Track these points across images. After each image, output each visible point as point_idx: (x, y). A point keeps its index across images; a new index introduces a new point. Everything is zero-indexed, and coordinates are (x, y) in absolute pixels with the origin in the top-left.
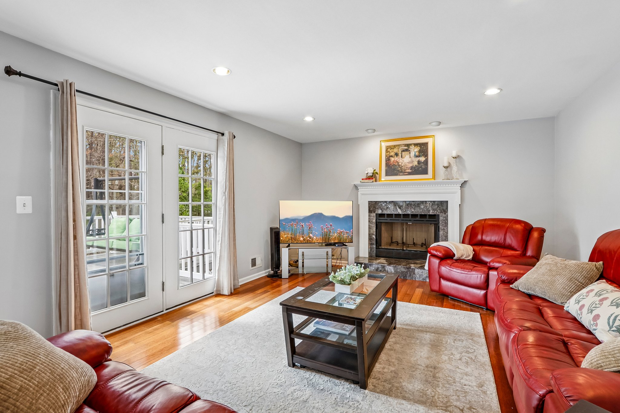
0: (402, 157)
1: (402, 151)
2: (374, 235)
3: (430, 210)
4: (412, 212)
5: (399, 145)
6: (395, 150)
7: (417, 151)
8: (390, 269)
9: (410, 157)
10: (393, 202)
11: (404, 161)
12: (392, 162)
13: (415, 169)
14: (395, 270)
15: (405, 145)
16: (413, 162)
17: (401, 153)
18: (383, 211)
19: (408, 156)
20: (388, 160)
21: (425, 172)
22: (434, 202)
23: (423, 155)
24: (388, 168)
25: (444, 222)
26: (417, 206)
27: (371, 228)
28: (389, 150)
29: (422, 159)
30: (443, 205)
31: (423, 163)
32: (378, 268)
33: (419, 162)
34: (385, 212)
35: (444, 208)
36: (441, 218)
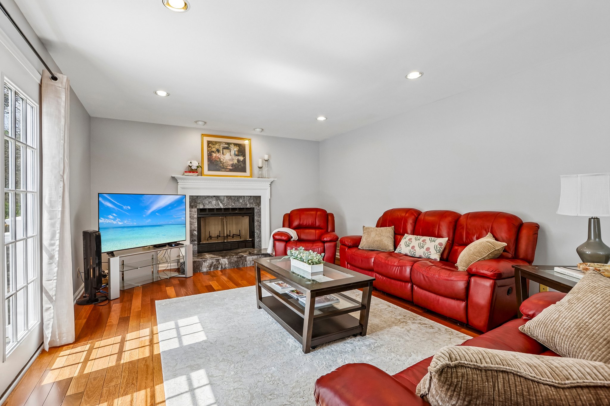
0: (223, 154)
1: (223, 148)
2: (196, 231)
3: (247, 204)
4: (233, 206)
5: (220, 142)
6: (217, 146)
7: (236, 151)
8: (224, 261)
9: (231, 155)
10: (214, 196)
11: (225, 158)
12: (214, 157)
13: (236, 167)
14: (229, 261)
15: (226, 143)
16: (233, 160)
17: (223, 150)
18: (204, 206)
19: (228, 154)
20: (210, 155)
21: (244, 170)
22: (251, 196)
23: (241, 155)
24: (210, 163)
25: (258, 214)
26: (236, 200)
27: (192, 224)
28: (210, 145)
29: (241, 158)
30: (257, 199)
31: (242, 162)
32: (212, 263)
33: (238, 161)
34: (207, 207)
35: (258, 202)
36: (256, 211)
